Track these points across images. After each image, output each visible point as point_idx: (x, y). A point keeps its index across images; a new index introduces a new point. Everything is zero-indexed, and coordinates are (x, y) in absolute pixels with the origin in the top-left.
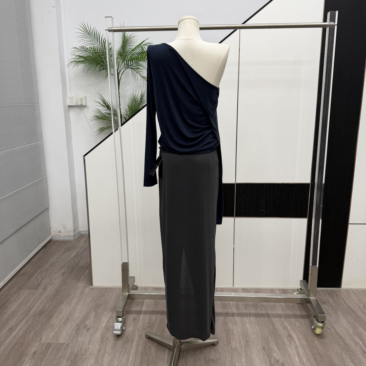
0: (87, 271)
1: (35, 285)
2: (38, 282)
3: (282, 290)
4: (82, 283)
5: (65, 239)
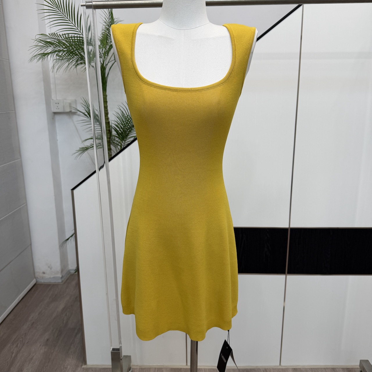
0: (79, 336)
1: (8, 362)
2: (11, 357)
3: (347, 369)
4: (73, 357)
5: (51, 282)
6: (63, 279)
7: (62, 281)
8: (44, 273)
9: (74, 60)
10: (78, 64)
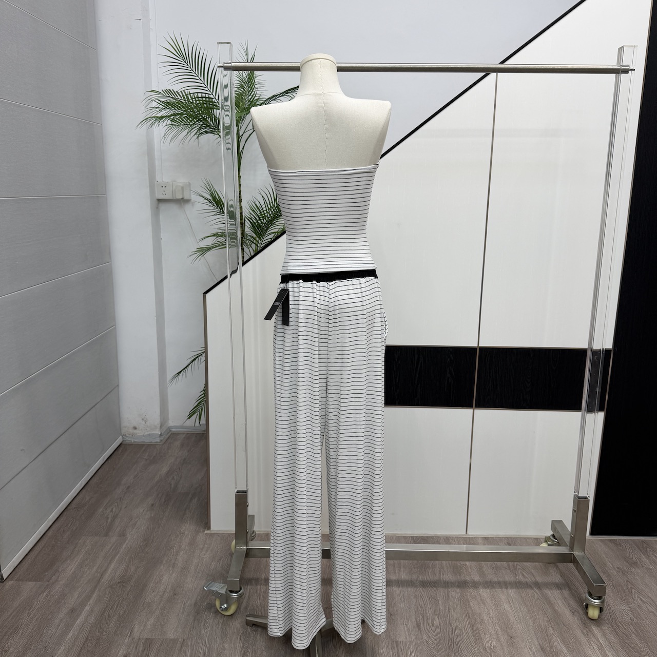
0: (195, 501)
1: (103, 527)
2: (107, 523)
4: (190, 524)
5: (145, 442)
6: (162, 439)
7: (161, 440)
8: (135, 428)
9: (195, 127)
10: (201, 133)
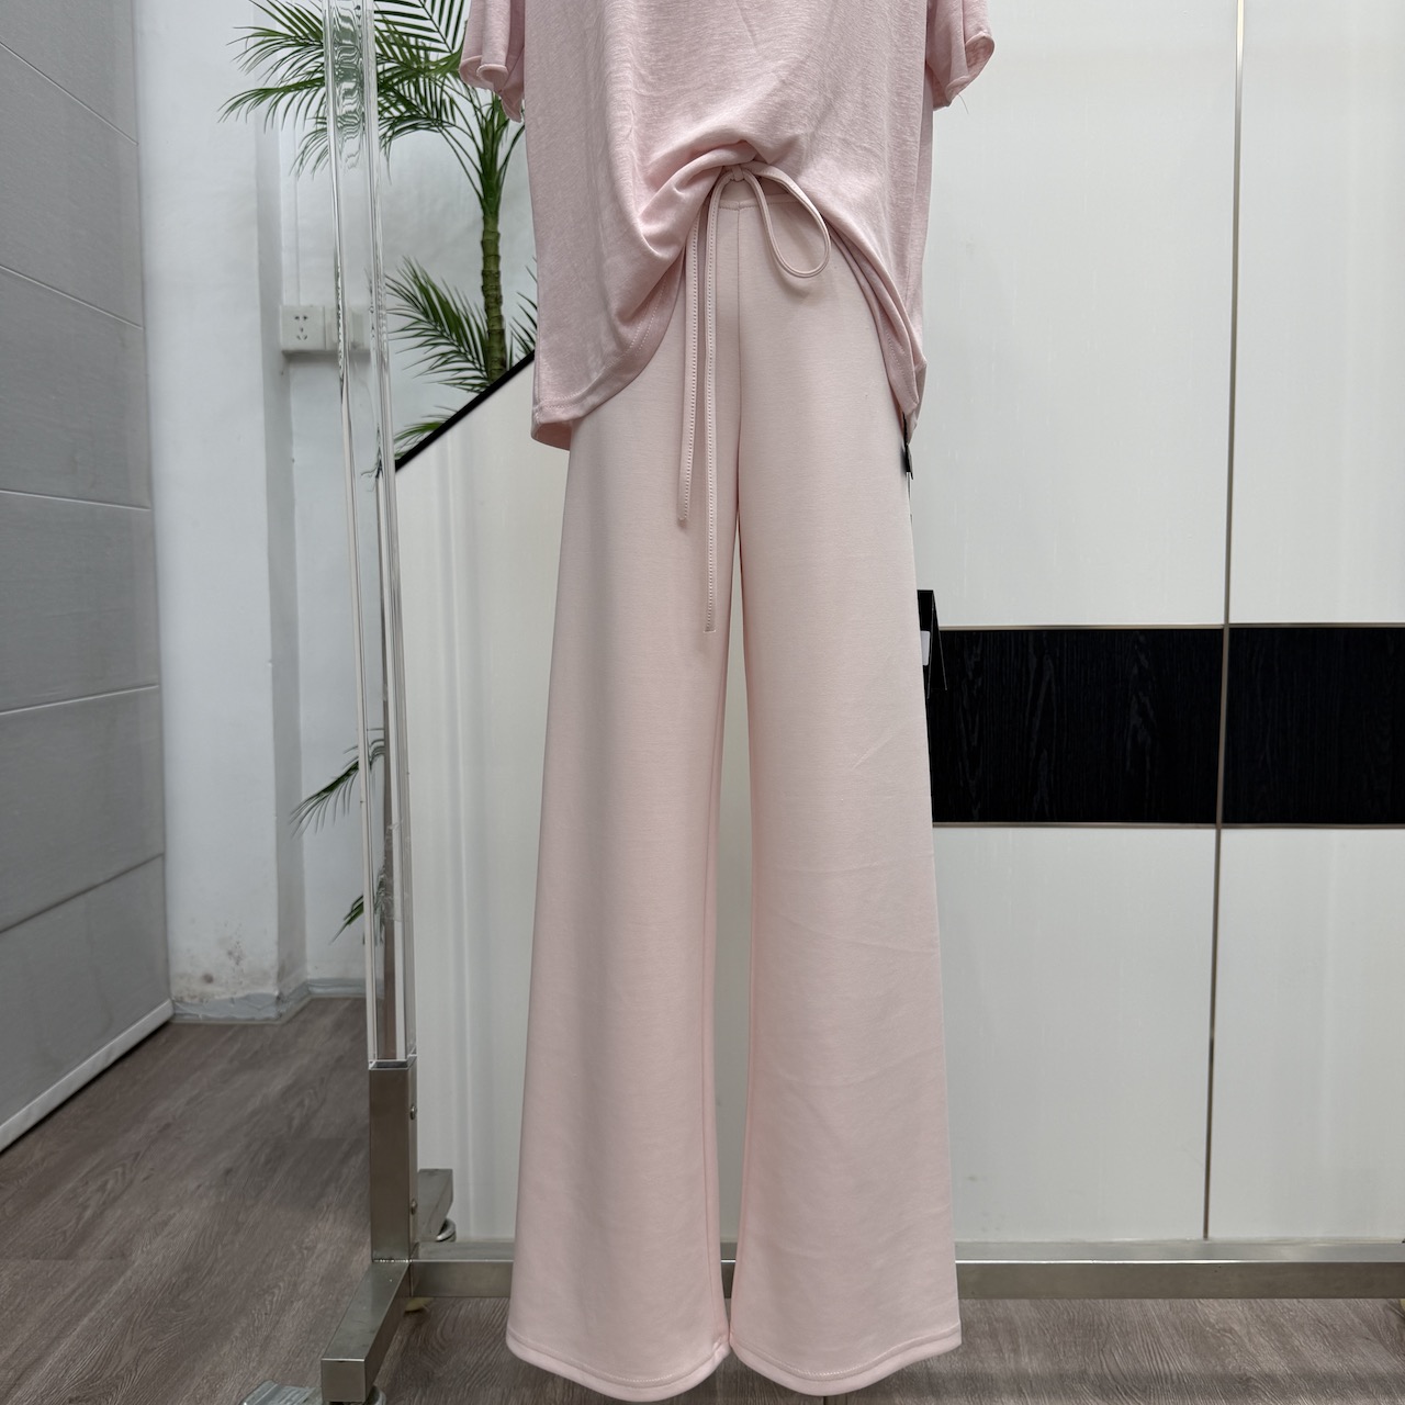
4: (335, 1221)
5: (234, 1019)
7: (281, 1015)
8: (209, 979)
